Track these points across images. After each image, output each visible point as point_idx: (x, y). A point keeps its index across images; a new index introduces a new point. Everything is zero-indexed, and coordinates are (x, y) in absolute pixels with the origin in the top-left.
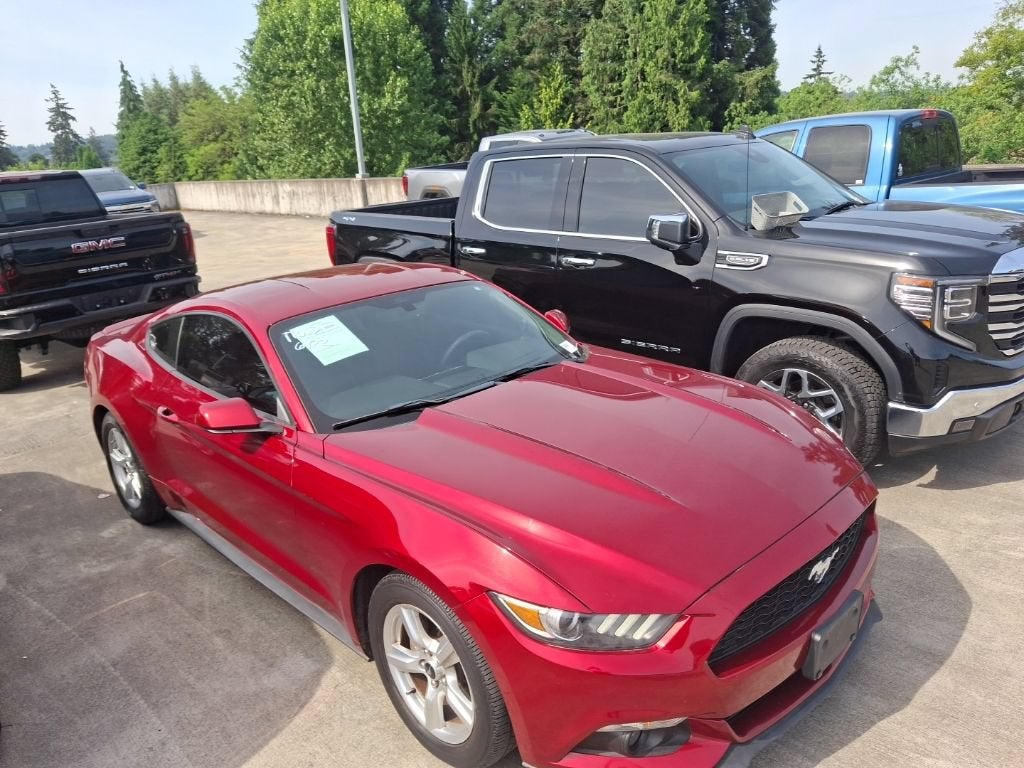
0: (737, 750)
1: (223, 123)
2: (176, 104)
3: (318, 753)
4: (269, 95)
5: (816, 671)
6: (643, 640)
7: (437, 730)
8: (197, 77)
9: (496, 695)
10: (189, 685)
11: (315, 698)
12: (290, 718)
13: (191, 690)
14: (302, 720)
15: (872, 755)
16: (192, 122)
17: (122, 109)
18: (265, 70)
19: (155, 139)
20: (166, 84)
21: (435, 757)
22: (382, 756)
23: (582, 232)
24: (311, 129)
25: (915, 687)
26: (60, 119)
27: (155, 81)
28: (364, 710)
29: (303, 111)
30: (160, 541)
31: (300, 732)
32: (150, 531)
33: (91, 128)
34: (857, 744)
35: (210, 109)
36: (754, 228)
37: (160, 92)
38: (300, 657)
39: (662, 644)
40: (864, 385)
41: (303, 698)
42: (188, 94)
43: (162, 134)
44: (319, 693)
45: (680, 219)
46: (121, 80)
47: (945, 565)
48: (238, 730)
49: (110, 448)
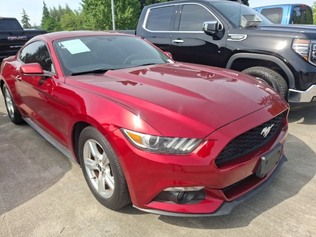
0: (226, 204)
1: (74, 21)
2: (60, 15)
3: (55, 200)
4: (89, 11)
5: (262, 174)
6: (187, 151)
7: (102, 193)
8: (67, 7)
9: (122, 175)
10: (13, 174)
11: (59, 181)
12: (48, 188)
13: (13, 176)
14: (53, 188)
15: (283, 212)
16: (65, 21)
17: (43, 16)
18: (88, 3)
19: (53, 26)
20: (57, 9)
21: (101, 205)
22: (80, 203)
23: (180, 31)
24: (101, 23)
25: (300, 188)
26: (25, 19)
27: (54, 8)
28: (77, 186)
29: (99, 17)
30: (19, 129)
31: (50, 193)
32: (17, 126)
33: (35, 23)
34: (276, 208)
35: (70, 17)
36: (241, 26)
37: (56, 11)
38: (58, 167)
39: (196, 152)
40: (280, 83)
41: (54, 181)
42: (64, 12)
43: (55, 24)
44: (62, 180)
45: (215, 22)
46: (43, 7)
47: (309, 148)
48: (26, 191)
49: (6, 97)
